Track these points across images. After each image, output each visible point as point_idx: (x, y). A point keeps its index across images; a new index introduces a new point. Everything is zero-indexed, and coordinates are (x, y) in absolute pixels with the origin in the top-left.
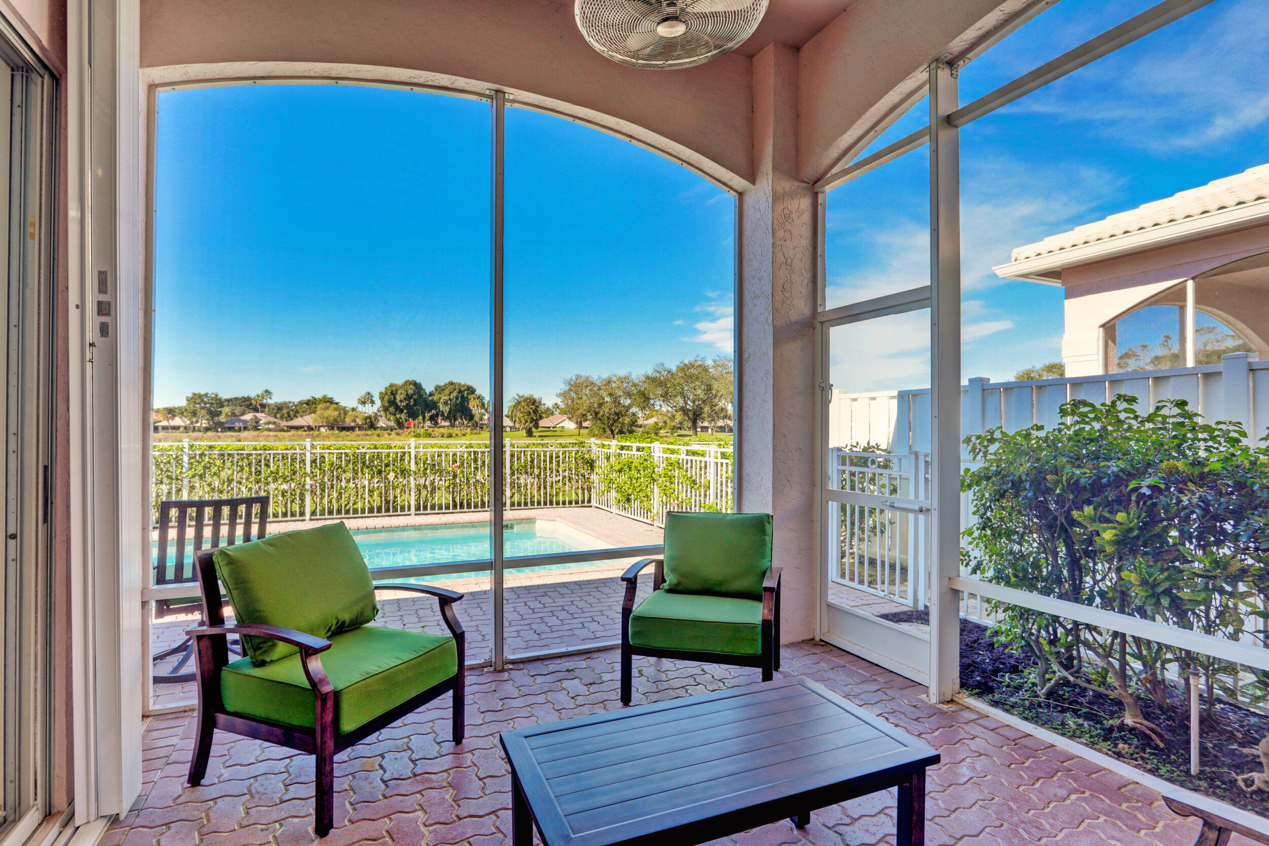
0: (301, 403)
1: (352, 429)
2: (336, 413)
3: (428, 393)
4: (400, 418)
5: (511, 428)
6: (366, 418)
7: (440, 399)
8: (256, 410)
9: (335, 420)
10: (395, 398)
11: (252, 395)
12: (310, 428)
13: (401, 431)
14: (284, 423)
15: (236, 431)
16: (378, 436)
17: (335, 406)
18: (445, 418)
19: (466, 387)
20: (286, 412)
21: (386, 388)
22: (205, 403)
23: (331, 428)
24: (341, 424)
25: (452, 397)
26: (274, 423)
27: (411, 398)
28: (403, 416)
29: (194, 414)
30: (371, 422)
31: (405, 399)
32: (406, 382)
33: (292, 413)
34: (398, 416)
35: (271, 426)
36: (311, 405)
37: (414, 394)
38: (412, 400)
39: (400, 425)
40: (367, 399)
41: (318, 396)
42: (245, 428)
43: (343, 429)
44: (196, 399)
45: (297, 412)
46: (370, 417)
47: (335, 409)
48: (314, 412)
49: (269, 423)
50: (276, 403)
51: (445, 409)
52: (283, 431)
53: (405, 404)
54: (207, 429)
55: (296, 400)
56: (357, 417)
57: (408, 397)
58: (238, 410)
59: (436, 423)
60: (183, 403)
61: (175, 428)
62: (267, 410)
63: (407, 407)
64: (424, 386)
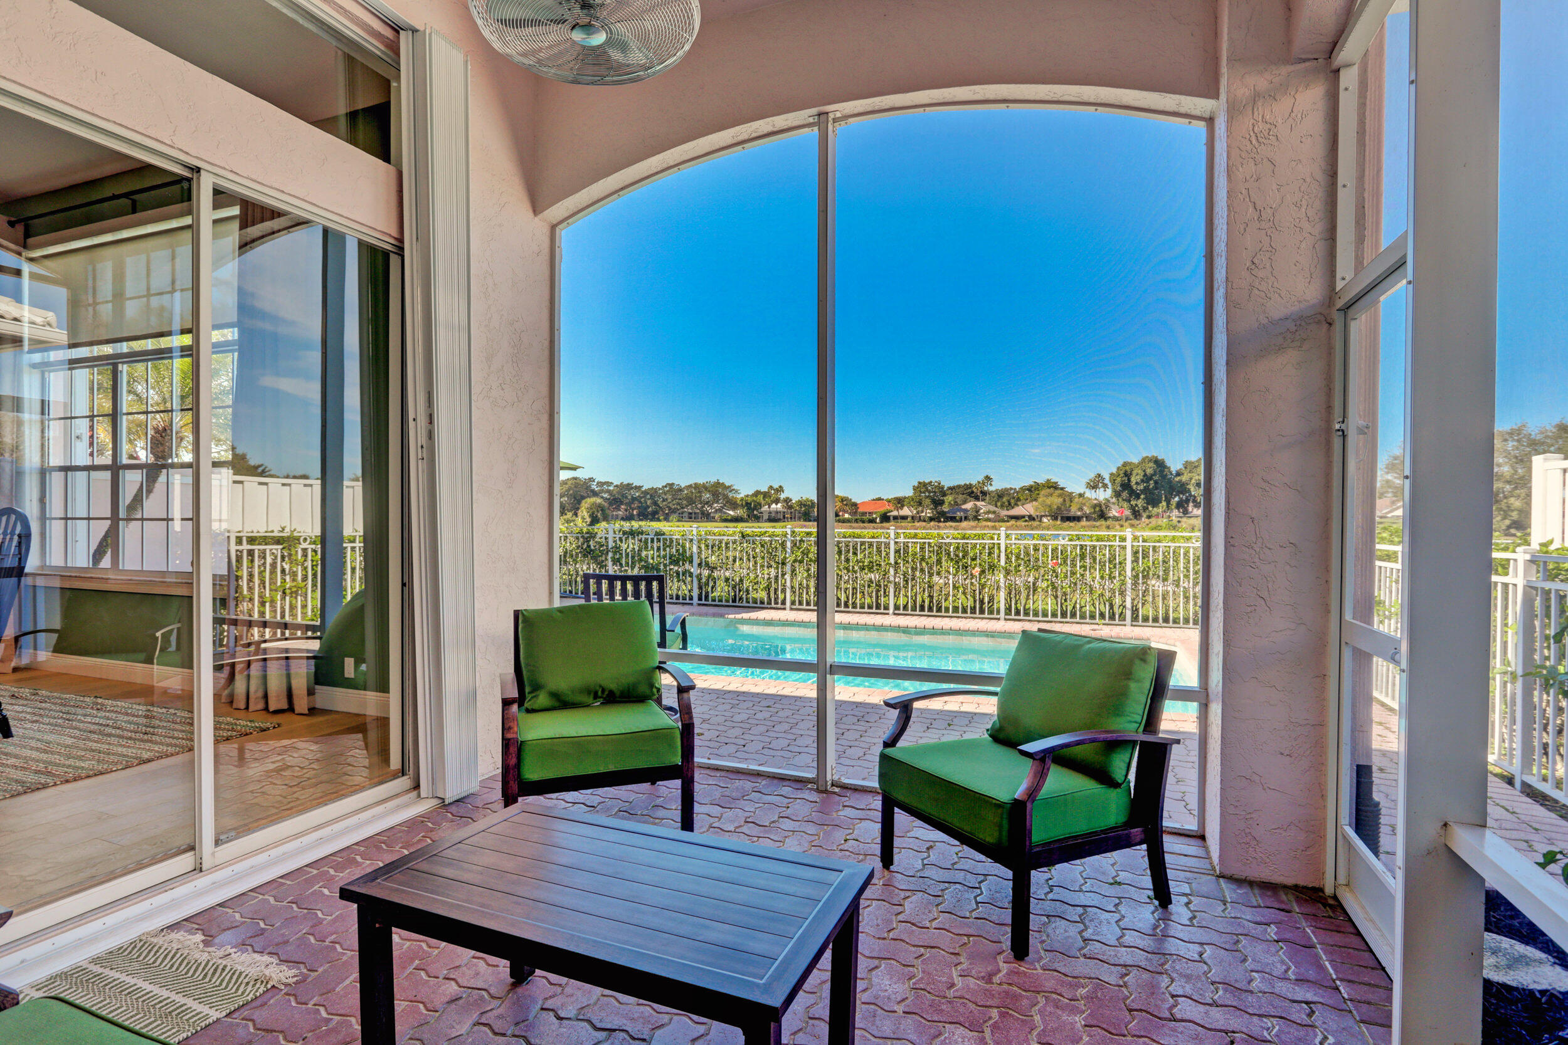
0: (1023, 489)
1: (1077, 519)
2: (1061, 500)
3: (1174, 472)
4: (1136, 505)
6: (1095, 506)
7: (1191, 479)
8: (977, 498)
9: (1059, 508)
10: (1129, 480)
11: (974, 482)
12: (1031, 518)
13: (1137, 522)
14: (1004, 513)
15: (957, 521)
16: (1107, 528)
17: (1060, 492)
20: (1006, 498)
21: (1119, 468)
22: (930, 492)
23: (1055, 517)
24: (1066, 514)
26: (994, 512)
27: (1151, 479)
28: (1140, 503)
29: (920, 503)
30: (1101, 511)
31: (1142, 481)
32: (1144, 459)
33: (1012, 501)
34: (1133, 503)
35: (991, 516)
36: (1033, 491)
37: (1155, 474)
39: (1136, 514)
40: (1097, 483)
41: (1042, 481)
42: (966, 518)
43: (1067, 519)
44: (922, 487)
45: (1018, 500)
46: (1100, 505)
47: (1060, 496)
48: (1036, 500)
49: (989, 512)
50: (996, 490)
52: (1003, 521)
53: (1142, 487)
54: (931, 519)
55: (1017, 485)
56: (1084, 504)
57: (1147, 478)
58: (960, 498)
59: (1186, 512)
60: (909, 493)
61: (904, 518)
62: (988, 498)
63: (1146, 490)
64: (1168, 463)
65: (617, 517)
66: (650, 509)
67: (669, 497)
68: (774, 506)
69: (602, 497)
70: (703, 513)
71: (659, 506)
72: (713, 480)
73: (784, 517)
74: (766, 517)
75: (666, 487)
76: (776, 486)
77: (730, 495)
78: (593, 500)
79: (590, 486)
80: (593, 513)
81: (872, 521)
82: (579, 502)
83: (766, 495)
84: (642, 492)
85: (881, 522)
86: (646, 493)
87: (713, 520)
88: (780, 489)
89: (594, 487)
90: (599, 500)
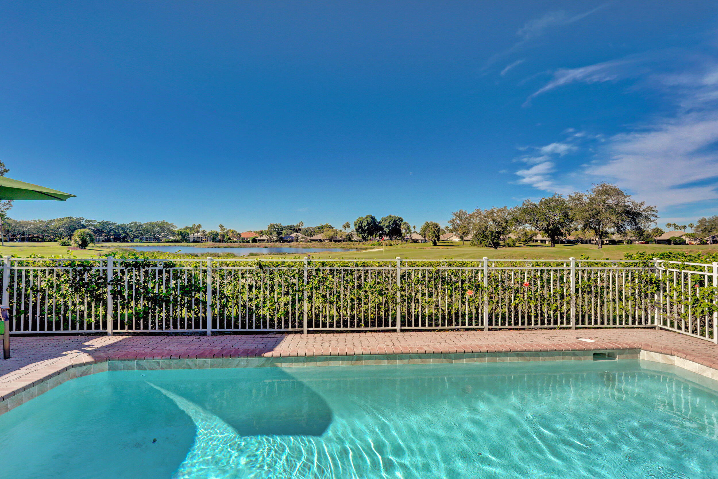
0: (316, 228)
1: (339, 241)
2: (333, 233)
3: (378, 222)
5: (422, 240)
6: (347, 236)
7: (384, 225)
8: (297, 232)
9: (332, 236)
10: (362, 225)
11: (295, 225)
12: (321, 241)
13: (365, 242)
14: (309, 238)
15: (288, 242)
16: (354, 245)
17: (332, 229)
18: (387, 235)
19: (398, 218)
20: (310, 232)
21: (357, 220)
22: (276, 229)
23: (331, 241)
24: (335, 239)
25: (391, 224)
26: (305, 238)
28: (366, 234)
29: (271, 234)
30: (349, 237)
32: (367, 216)
33: (312, 233)
34: (363, 234)
35: (303, 240)
36: (321, 229)
37: (371, 223)
38: (370, 226)
39: (365, 239)
40: (347, 226)
41: (324, 224)
42: (292, 241)
43: (336, 241)
44: (272, 227)
45: (315, 233)
46: (349, 235)
47: (332, 231)
48: (323, 233)
49: (303, 238)
50: (305, 228)
51: (387, 230)
52: (309, 242)
53: (366, 228)
54: (276, 241)
55: (314, 227)
56: (342, 235)
57: (368, 224)
58: (289, 232)
59: (382, 238)
60: (267, 229)
61: (264, 240)
62: (301, 231)
63: (368, 229)
64: (376, 218)
65: (99, 241)
66: (122, 236)
67: (134, 230)
68: (196, 234)
69: (89, 229)
70: (155, 238)
71: (127, 234)
72: (161, 221)
73: (202, 240)
74: (192, 240)
75: (132, 224)
76: (197, 224)
77: (171, 229)
78: (83, 230)
79: (80, 222)
80: (83, 238)
81: (249, 242)
82: (73, 231)
83: (191, 229)
84: (117, 226)
85: (253, 242)
86: (119, 227)
87: (161, 242)
88: (199, 226)
89: (83, 222)
90: (87, 230)
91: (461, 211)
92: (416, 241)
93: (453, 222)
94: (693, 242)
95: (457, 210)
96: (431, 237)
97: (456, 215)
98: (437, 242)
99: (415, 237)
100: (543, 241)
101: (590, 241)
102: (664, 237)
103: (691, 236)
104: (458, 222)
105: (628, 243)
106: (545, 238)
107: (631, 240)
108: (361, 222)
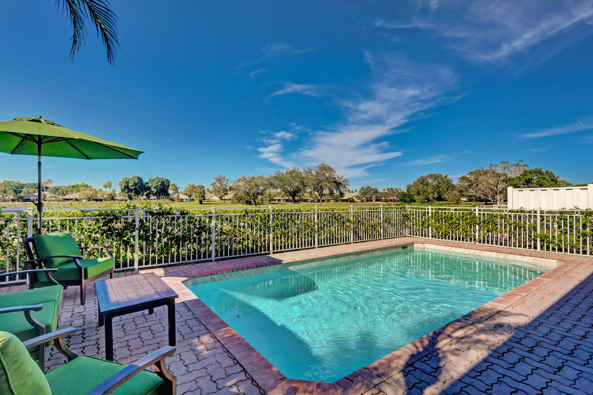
0: (69, 187)
1: (101, 200)
2: (91, 192)
3: (146, 183)
5: (186, 200)
6: (109, 195)
7: (152, 185)
9: (92, 195)
10: (128, 185)
12: (77, 200)
13: (131, 200)
14: (61, 197)
17: (90, 188)
18: (154, 195)
19: (165, 180)
20: (61, 191)
21: (123, 180)
22: (11, 186)
23: (89, 200)
24: (95, 198)
25: (158, 185)
26: (55, 197)
27: (137, 185)
28: (133, 194)
29: (5, 192)
30: (112, 197)
31: (133, 185)
32: (134, 177)
33: (65, 192)
34: (130, 194)
35: (53, 199)
36: (75, 188)
37: (138, 183)
38: (137, 186)
39: (131, 198)
40: (109, 185)
41: (80, 183)
43: (96, 200)
44: (6, 184)
45: (68, 191)
46: (112, 194)
47: (90, 190)
48: (78, 192)
50: (54, 187)
51: (155, 191)
52: (61, 201)
53: (133, 188)
54: (13, 200)
55: (66, 186)
56: (104, 194)
57: (135, 184)
58: (32, 190)
59: (150, 197)
62: (49, 190)
63: (135, 189)
64: (143, 179)
91: (220, 176)
92: (182, 200)
93: (214, 184)
94: (358, 201)
95: (217, 175)
96: (198, 197)
97: (216, 179)
98: (203, 201)
99: (182, 196)
100: (279, 200)
101: (307, 200)
102: (345, 198)
103: (357, 197)
104: (219, 185)
105: (327, 202)
106: (280, 198)
107: (329, 200)
108: (127, 183)
